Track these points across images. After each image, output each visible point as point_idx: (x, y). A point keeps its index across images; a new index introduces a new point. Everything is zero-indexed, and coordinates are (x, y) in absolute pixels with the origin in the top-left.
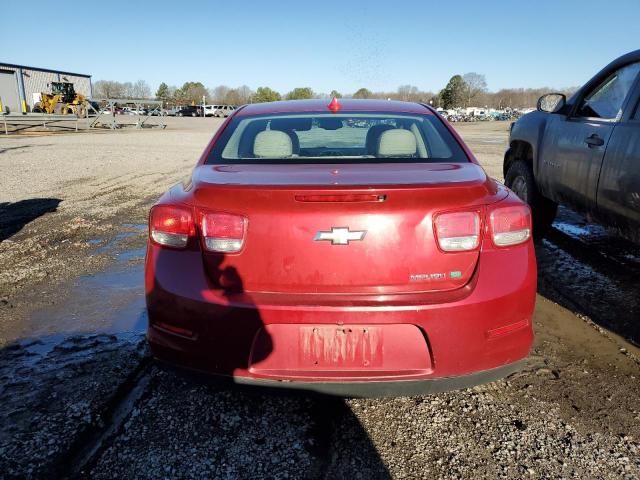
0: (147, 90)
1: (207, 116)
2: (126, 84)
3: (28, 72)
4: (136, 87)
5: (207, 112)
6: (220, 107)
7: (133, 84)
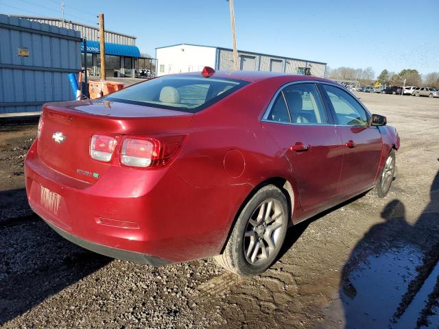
0: (372, 74)
1: (404, 94)
2: (358, 70)
3: (290, 61)
4: (365, 72)
5: (406, 91)
6: (418, 89)
7: (363, 70)
